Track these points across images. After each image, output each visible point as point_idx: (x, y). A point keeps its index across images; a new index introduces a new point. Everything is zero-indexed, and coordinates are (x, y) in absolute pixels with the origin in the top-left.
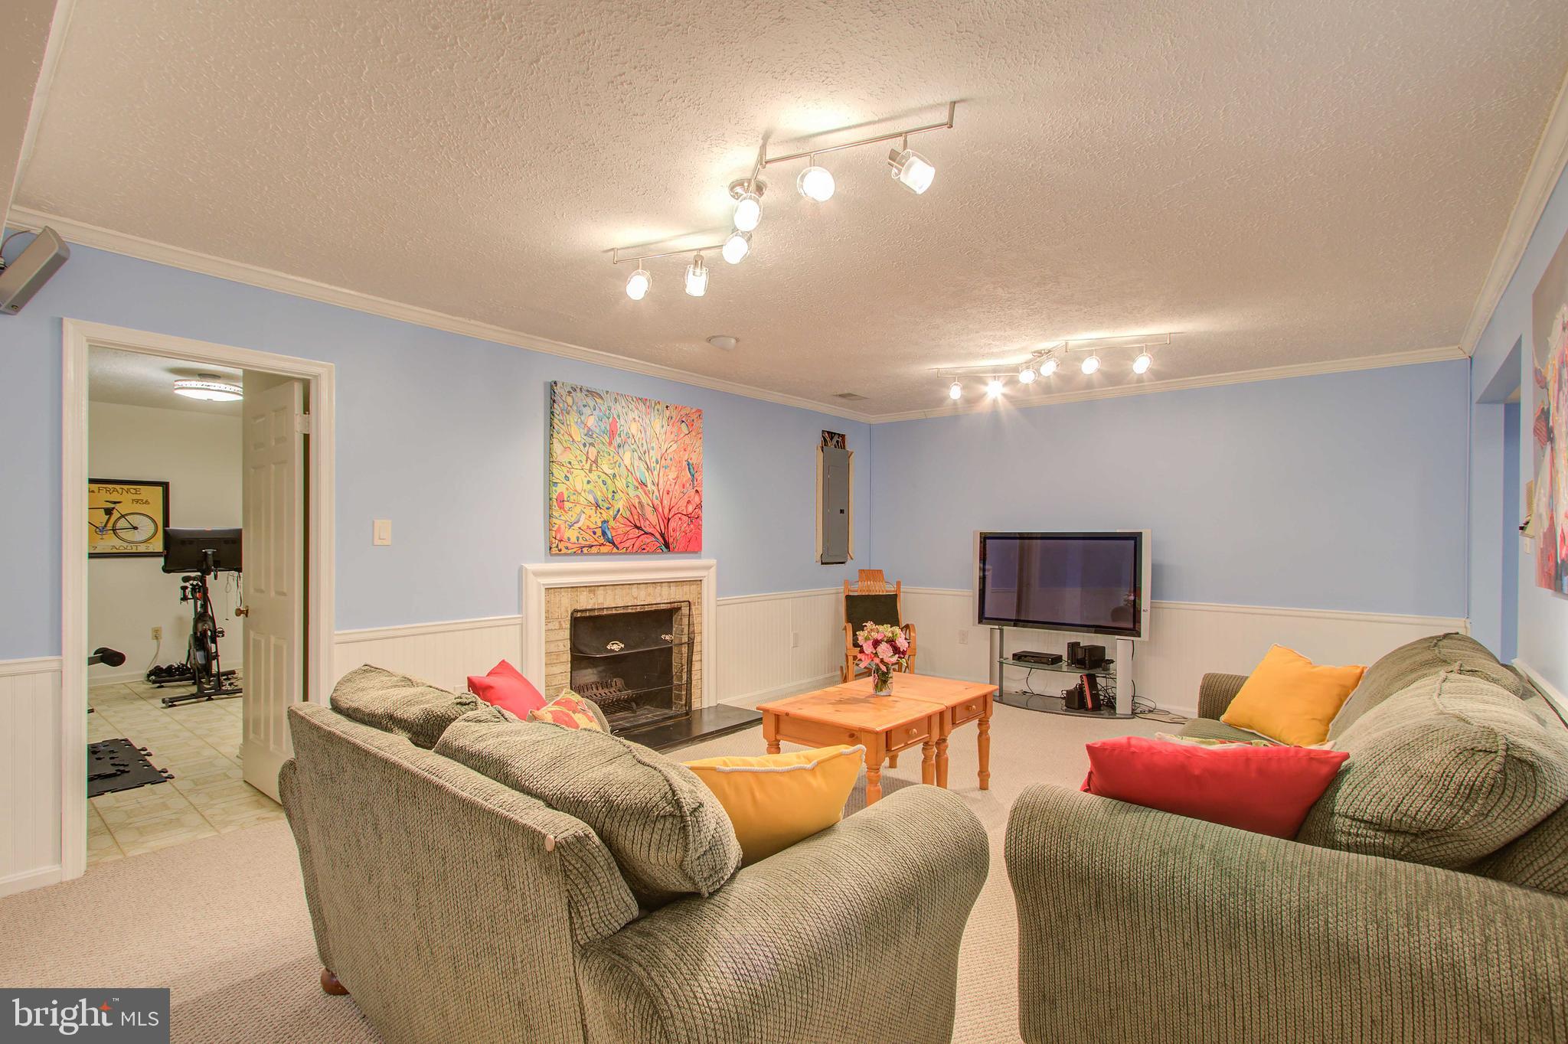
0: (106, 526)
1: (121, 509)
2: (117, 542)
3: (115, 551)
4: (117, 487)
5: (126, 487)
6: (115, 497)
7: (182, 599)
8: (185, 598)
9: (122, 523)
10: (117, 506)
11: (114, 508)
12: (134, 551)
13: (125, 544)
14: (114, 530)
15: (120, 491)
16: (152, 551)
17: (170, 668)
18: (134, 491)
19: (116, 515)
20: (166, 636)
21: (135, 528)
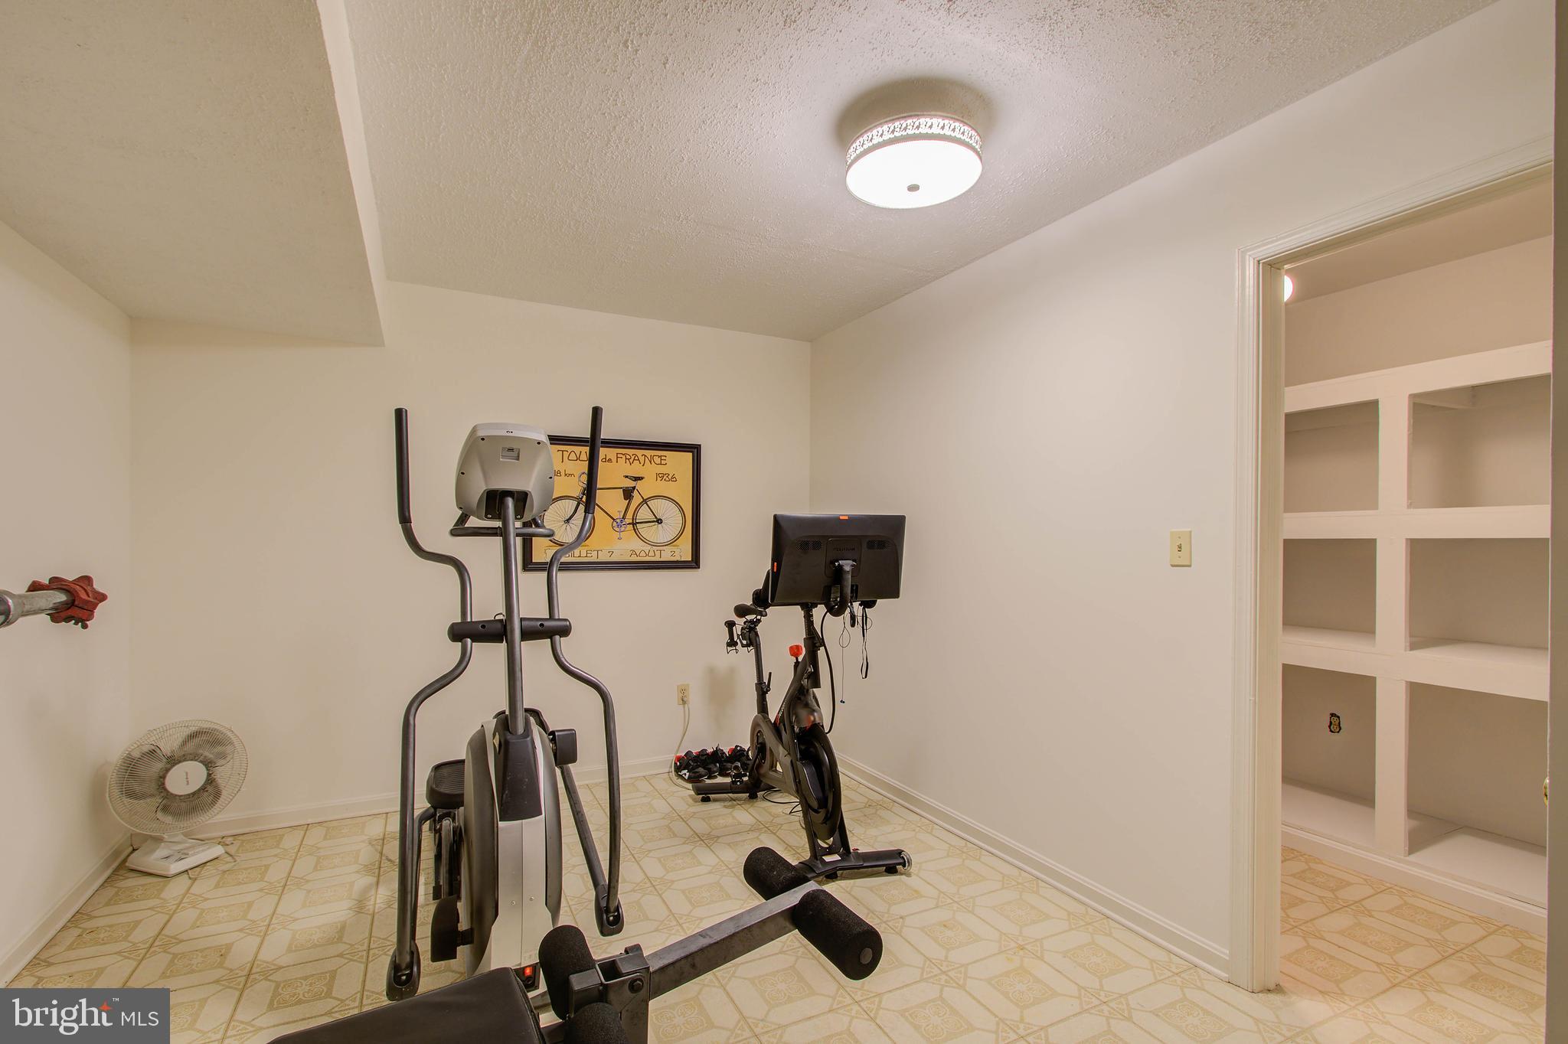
0: (624, 518)
1: (645, 489)
2: (637, 545)
3: (634, 558)
4: (639, 453)
5: (649, 453)
6: (635, 469)
7: (729, 645)
8: (732, 643)
9: (644, 514)
10: (639, 485)
11: (634, 488)
12: (657, 559)
13: (647, 548)
14: (634, 524)
15: (642, 459)
16: (679, 559)
17: (703, 752)
18: (657, 460)
19: (637, 499)
20: (695, 698)
21: (659, 521)
